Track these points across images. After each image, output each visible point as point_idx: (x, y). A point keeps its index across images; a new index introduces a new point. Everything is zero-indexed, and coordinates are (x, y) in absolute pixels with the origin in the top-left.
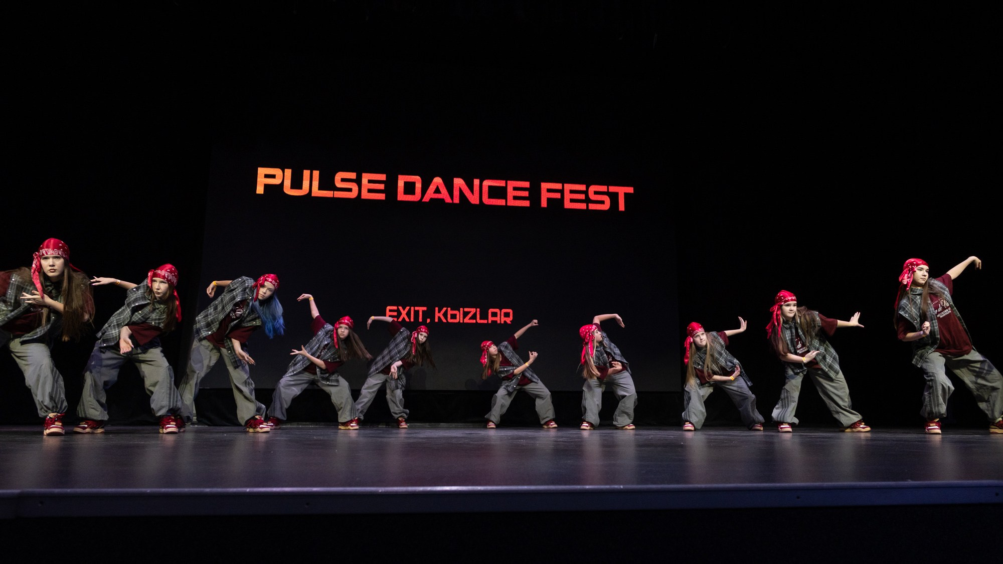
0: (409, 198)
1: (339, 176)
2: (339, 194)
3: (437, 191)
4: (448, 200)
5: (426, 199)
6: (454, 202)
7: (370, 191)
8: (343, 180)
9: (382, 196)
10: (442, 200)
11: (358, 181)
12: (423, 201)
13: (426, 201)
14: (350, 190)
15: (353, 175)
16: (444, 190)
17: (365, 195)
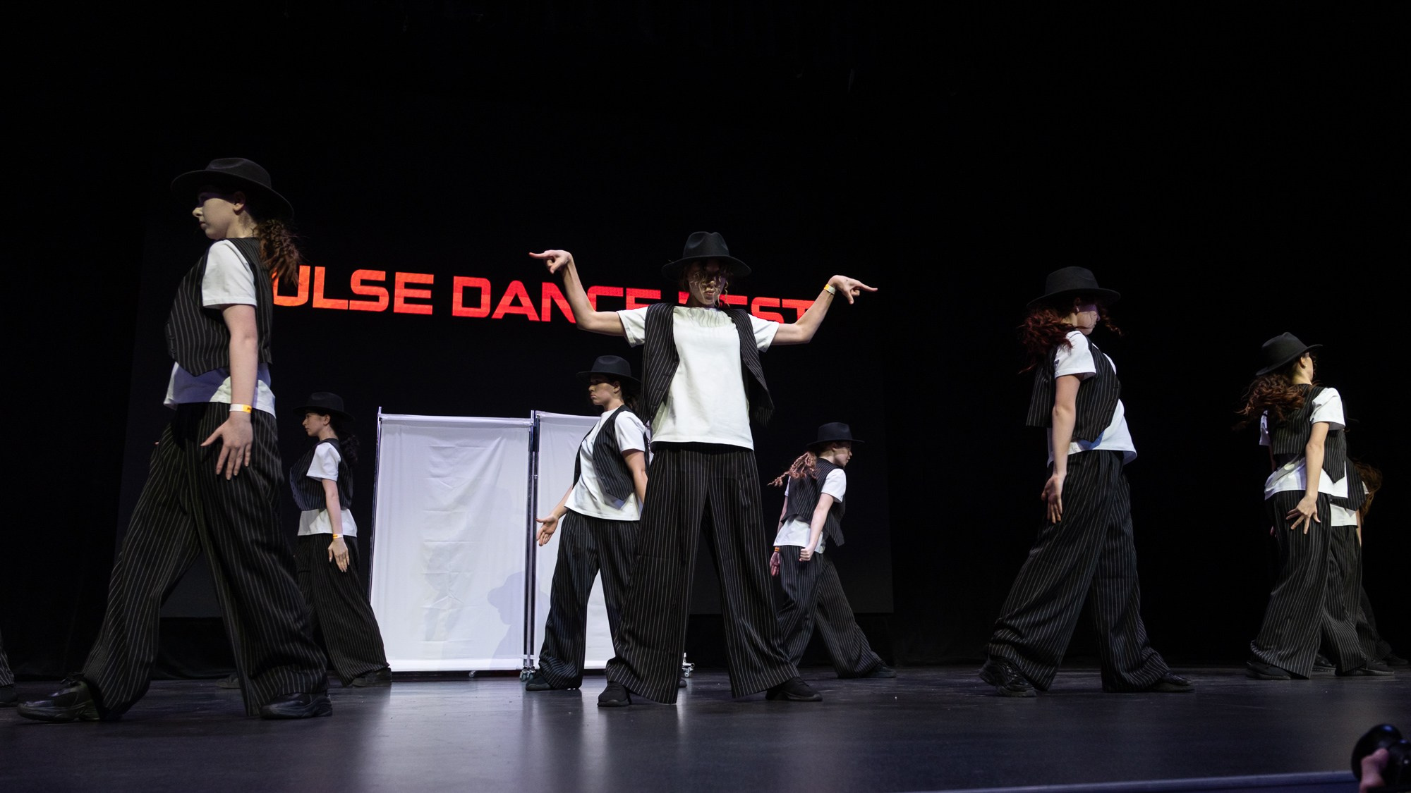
0: (472, 312)
1: (358, 275)
2: (356, 305)
3: (516, 302)
4: (533, 316)
5: (499, 313)
6: (543, 320)
7: (408, 300)
8: (364, 282)
9: (427, 309)
10: (525, 316)
11: (389, 285)
12: (494, 316)
13: (498, 317)
14: (375, 298)
15: (381, 276)
16: (526, 301)
17: (400, 307)
